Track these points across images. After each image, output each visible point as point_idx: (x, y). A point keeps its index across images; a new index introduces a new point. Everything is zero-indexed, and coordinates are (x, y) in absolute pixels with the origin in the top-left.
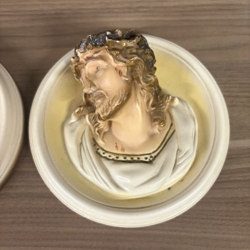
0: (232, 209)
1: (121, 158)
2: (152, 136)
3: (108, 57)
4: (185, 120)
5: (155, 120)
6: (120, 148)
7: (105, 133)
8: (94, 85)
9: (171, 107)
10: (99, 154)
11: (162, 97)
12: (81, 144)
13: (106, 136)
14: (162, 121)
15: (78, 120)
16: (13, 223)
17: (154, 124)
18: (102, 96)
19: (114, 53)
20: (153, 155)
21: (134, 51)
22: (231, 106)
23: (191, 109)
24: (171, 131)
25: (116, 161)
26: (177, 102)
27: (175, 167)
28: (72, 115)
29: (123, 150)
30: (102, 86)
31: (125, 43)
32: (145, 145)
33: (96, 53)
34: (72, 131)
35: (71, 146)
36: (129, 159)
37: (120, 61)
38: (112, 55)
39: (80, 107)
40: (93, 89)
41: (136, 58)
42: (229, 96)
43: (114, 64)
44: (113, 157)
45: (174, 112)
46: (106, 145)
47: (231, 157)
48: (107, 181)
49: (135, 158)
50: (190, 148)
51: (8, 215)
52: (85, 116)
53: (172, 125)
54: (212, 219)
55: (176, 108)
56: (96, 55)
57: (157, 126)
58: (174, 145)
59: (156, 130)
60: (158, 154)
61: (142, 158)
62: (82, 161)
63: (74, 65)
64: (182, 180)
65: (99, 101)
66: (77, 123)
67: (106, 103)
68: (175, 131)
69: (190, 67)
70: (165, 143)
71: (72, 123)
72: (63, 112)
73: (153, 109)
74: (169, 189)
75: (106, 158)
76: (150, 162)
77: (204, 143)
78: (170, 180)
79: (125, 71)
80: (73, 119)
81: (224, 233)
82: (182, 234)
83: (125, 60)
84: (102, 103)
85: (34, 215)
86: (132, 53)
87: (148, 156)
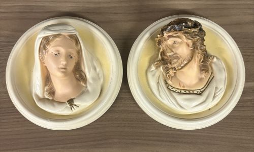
0: (244, 122)
1: (183, 92)
2: (201, 80)
3: (183, 37)
4: (220, 71)
5: (203, 70)
6: (182, 86)
7: (172, 77)
8: (173, 52)
9: (212, 62)
10: (169, 89)
11: (207, 57)
12: (158, 83)
13: (173, 78)
14: (207, 71)
15: (156, 69)
16: (118, 126)
17: (202, 72)
18: (177, 58)
19: (186, 35)
20: (202, 90)
21: (197, 33)
22: (246, 62)
23: (223, 63)
24: (212, 77)
25: (180, 93)
26: (215, 60)
27: (214, 97)
28: (152, 66)
29: (184, 87)
30: (178, 52)
31: (193, 30)
32: (197, 84)
33: (175, 34)
34: (154, 75)
35: (153, 84)
36: (187, 92)
37: (189, 39)
38: (185, 36)
39: (158, 61)
40: (172, 54)
41: (198, 38)
42: (245, 55)
43: (185, 40)
44: (178, 91)
45: (213, 66)
46: (173, 84)
47: (245, 92)
48: (175, 104)
49: (191, 92)
50: (222, 87)
51: (115, 122)
52: (160, 66)
53: (212, 73)
54: (232, 127)
55: (215, 63)
56: (175, 35)
57: (204, 74)
58: (214, 85)
59: (203, 76)
60: (205, 90)
61: (195, 92)
62: (159, 93)
63: (158, 39)
64: (217, 105)
65: (175, 60)
66: (156, 70)
67: (180, 61)
68: (214, 77)
69: (223, 38)
70: (209, 83)
71: (153, 71)
72: (146, 64)
73: (202, 64)
74: (209, 109)
75: (173, 91)
76: (200, 94)
77: (230, 84)
78: (211, 104)
79: (191, 44)
80: (153, 68)
81: (239, 136)
82: (215, 135)
83: (192, 39)
84: (177, 62)
85: (130, 122)
86: (195, 35)
87: (199, 91)
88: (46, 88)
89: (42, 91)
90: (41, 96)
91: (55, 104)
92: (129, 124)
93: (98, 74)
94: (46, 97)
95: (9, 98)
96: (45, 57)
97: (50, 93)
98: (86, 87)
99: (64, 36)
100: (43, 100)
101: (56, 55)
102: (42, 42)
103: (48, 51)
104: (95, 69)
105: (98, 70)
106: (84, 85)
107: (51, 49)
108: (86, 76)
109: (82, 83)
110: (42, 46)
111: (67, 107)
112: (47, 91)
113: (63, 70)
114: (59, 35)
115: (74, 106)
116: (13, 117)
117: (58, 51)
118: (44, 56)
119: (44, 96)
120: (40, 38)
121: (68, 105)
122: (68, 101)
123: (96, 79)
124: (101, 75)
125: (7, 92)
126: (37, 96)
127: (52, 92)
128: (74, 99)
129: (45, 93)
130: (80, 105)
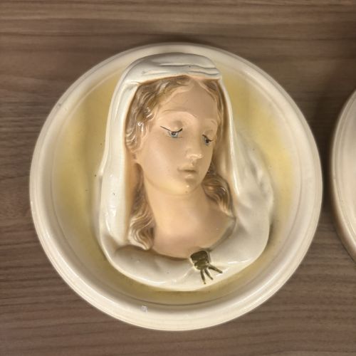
16: (310, 318)
85: (337, 307)
88: (134, 219)
89: (123, 228)
90: (120, 240)
91: (159, 262)
92: (335, 311)
93: (261, 185)
94: (134, 242)
95: (37, 241)
96: (143, 138)
97: (142, 233)
98: (235, 218)
99: (195, 83)
100: (126, 251)
101: (173, 133)
102: (135, 98)
103: (152, 125)
104: (254, 171)
105: (260, 173)
106: (227, 212)
107: (162, 118)
108: (229, 189)
109: (223, 208)
110: (134, 110)
111: (193, 271)
112: (136, 227)
113: (190, 176)
114: (183, 79)
115: (209, 271)
116: (46, 289)
117: (179, 123)
118: (138, 138)
119: (128, 241)
120: (130, 88)
121: (195, 268)
122: (193, 257)
123: (257, 197)
124: (268, 187)
125: (31, 227)
126: (110, 240)
127: (148, 231)
128: (209, 250)
129: (130, 233)
130: (224, 268)
